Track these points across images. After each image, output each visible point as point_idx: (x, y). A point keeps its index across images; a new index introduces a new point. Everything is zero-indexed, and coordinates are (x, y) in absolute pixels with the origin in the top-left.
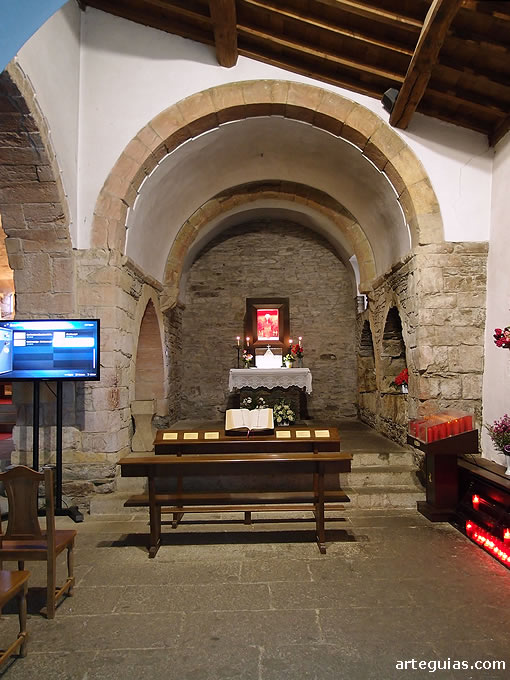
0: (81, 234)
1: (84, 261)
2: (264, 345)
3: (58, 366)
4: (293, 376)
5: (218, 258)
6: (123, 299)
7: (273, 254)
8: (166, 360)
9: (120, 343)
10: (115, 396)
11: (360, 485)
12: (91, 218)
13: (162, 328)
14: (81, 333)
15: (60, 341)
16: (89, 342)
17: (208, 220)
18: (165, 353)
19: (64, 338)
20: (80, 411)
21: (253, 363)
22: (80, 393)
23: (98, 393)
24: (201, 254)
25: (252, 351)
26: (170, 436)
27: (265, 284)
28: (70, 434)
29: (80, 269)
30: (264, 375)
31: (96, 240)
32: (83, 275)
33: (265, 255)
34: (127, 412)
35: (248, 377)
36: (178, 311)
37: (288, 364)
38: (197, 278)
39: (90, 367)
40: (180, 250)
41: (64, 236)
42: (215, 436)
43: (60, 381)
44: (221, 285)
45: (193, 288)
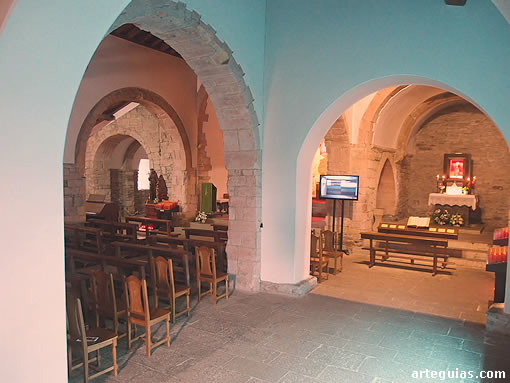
0: (353, 137)
1: (356, 149)
2: (453, 181)
3: (343, 194)
4: (465, 199)
5: (432, 128)
6: (370, 164)
7: (467, 124)
8: (397, 187)
9: (369, 183)
10: (365, 207)
11: (472, 257)
12: (358, 130)
13: (395, 171)
14: (352, 181)
15: (344, 184)
16: (355, 185)
17: (421, 113)
18: (397, 183)
19: (345, 183)
20: (351, 212)
21: (445, 190)
22: (351, 205)
23: (358, 206)
24: (423, 125)
25: (445, 184)
26: (384, 226)
27: (460, 143)
28: (346, 221)
29: (353, 153)
30: (448, 198)
31: (359, 140)
32: (354, 154)
33: (461, 125)
34: (371, 214)
35: (439, 198)
36: (407, 158)
37: (465, 192)
38: (420, 139)
39: (354, 195)
40: (406, 131)
41: (346, 139)
42: (403, 227)
43: (343, 200)
44: (434, 143)
45: (418, 145)
